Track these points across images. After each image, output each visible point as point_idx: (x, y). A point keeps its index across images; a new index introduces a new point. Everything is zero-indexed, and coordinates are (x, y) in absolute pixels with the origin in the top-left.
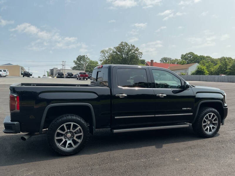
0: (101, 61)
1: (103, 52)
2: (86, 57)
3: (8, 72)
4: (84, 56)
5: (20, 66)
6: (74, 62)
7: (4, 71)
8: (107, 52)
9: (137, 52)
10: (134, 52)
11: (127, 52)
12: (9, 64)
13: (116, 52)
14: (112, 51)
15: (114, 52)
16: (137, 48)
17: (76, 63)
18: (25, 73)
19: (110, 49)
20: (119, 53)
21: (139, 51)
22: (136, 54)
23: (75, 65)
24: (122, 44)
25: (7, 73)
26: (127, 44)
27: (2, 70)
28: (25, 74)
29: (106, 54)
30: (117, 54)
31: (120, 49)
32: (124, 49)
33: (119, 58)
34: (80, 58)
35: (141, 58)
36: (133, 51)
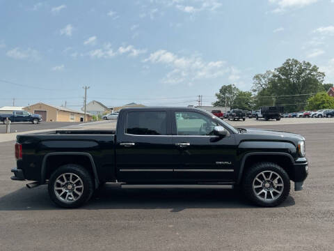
0: (255, 91)
1: (257, 77)
2: (233, 87)
4: (230, 86)
6: (217, 95)
8: (264, 78)
9: (314, 73)
10: (310, 74)
11: (297, 74)
13: (279, 77)
14: (271, 75)
15: (274, 76)
16: (315, 66)
17: (219, 97)
19: (268, 72)
20: (283, 77)
21: (319, 71)
22: (314, 75)
23: (218, 100)
24: (288, 63)
26: (296, 61)
29: (263, 81)
30: (280, 79)
31: (285, 70)
32: (292, 70)
33: (283, 85)
34: (225, 90)
35: (322, 81)
36: (308, 72)
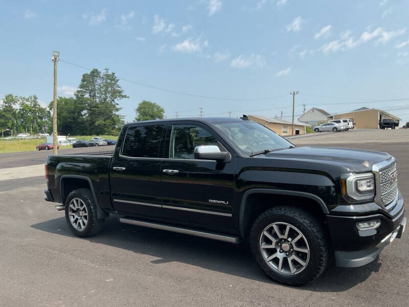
3: (350, 123)
5: (378, 111)
7: (345, 121)
12: (364, 108)
18: (385, 122)
25: (348, 124)
27: (341, 121)
28: (385, 124)
